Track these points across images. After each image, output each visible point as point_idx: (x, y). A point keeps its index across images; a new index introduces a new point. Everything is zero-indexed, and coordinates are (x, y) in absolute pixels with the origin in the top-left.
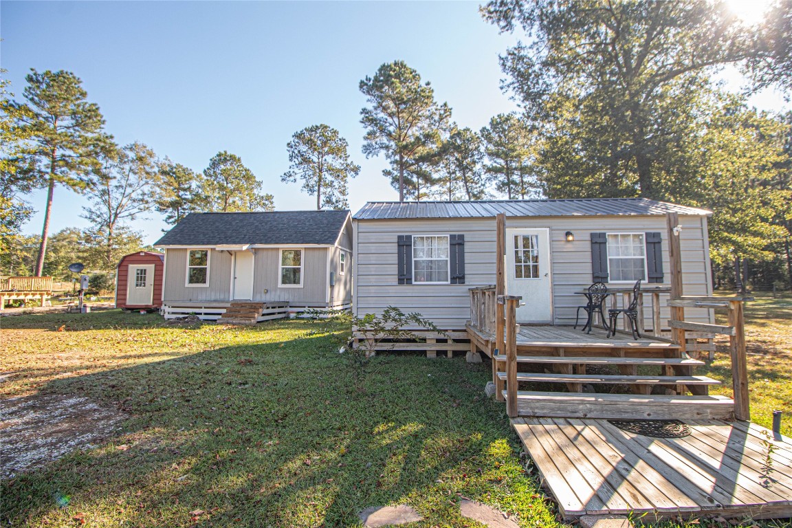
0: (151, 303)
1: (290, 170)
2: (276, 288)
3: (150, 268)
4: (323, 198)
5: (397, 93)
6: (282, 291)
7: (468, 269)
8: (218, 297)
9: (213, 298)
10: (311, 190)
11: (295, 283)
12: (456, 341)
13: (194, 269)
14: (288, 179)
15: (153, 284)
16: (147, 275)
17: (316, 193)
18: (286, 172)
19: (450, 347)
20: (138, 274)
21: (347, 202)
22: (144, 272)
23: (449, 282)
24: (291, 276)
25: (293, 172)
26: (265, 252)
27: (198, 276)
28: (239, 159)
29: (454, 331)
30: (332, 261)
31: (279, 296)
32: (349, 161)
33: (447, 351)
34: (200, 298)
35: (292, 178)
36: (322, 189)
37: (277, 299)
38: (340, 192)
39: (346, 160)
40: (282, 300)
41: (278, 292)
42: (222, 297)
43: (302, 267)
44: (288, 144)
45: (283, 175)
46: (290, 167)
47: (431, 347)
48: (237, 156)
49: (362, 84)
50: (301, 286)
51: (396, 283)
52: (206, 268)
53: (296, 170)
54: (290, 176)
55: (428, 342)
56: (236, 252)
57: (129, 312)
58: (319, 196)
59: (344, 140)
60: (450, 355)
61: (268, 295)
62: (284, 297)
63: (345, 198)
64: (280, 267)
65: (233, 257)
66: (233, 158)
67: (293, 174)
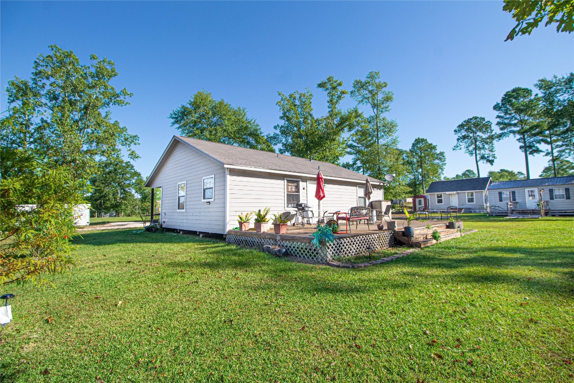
1: (457, 144)
2: (466, 204)
3: (422, 199)
4: (478, 157)
6: (468, 205)
7: (517, 198)
10: (471, 154)
11: (472, 202)
13: (438, 199)
14: (457, 148)
16: (422, 202)
17: (474, 155)
21: (495, 156)
22: (420, 201)
24: (471, 200)
26: (461, 194)
27: (440, 201)
28: (426, 140)
30: (485, 195)
31: (467, 207)
35: (459, 148)
36: (478, 152)
38: (490, 151)
43: (474, 197)
44: (455, 131)
45: (453, 147)
50: (475, 203)
52: (442, 199)
53: (461, 144)
56: (452, 194)
58: (476, 155)
61: (463, 206)
63: (493, 153)
64: (467, 198)
65: (451, 196)
66: (423, 140)
67: (459, 146)
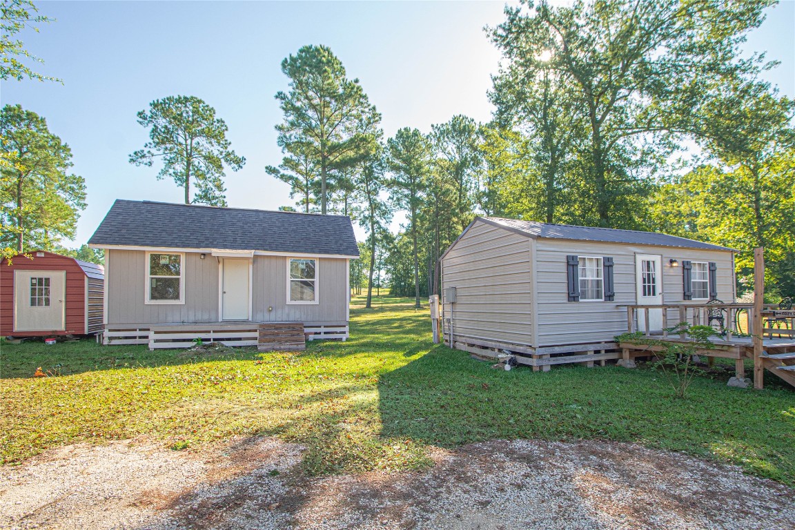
0: (63, 328)
1: (144, 149)
2: (283, 305)
3: (57, 277)
4: (193, 191)
5: (328, 84)
6: (291, 309)
7: (616, 289)
8: (199, 317)
9: (192, 318)
12: (607, 351)
13: (158, 280)
14: (139, 160)
15: (64, 299)
16: (51, 288)
18: (137, 150)
19: (603, 357)
20: (33, 285)
21: (226, 199)
22: (45, 281)
23: (603, 300)
25: (149, 152)
26: (266, 261)
29: (606, 342)
31: (288, 315)
32: (230, 149)
33: (600, 361)
34: (170, 319)
35: (146, 160)
37: (285, 318)
39: (226, 148)
40: (292, 318)
41: (286, 310)
42: (206, 317)
43: (316, 280)
44: (140, 114)
45: (132, 154)
46: (146, 146)
47: (590, 358)
48: (40, 116)
49: (284, 63)
50: (316, 302)
51: (566, 301)
52: (178, 279)
53: (154, 151)
54: (144, 156)
55: (589, 353)
56: (224, 258)
57: (18, 341)
58: (187, 187)
59: (223, 122)
60: (603, 364)
61: (273, 314)
62: (295, 316)
63: (223, 194)
64: (289, 279)
65: (220, 266)
67: (147, 155)
